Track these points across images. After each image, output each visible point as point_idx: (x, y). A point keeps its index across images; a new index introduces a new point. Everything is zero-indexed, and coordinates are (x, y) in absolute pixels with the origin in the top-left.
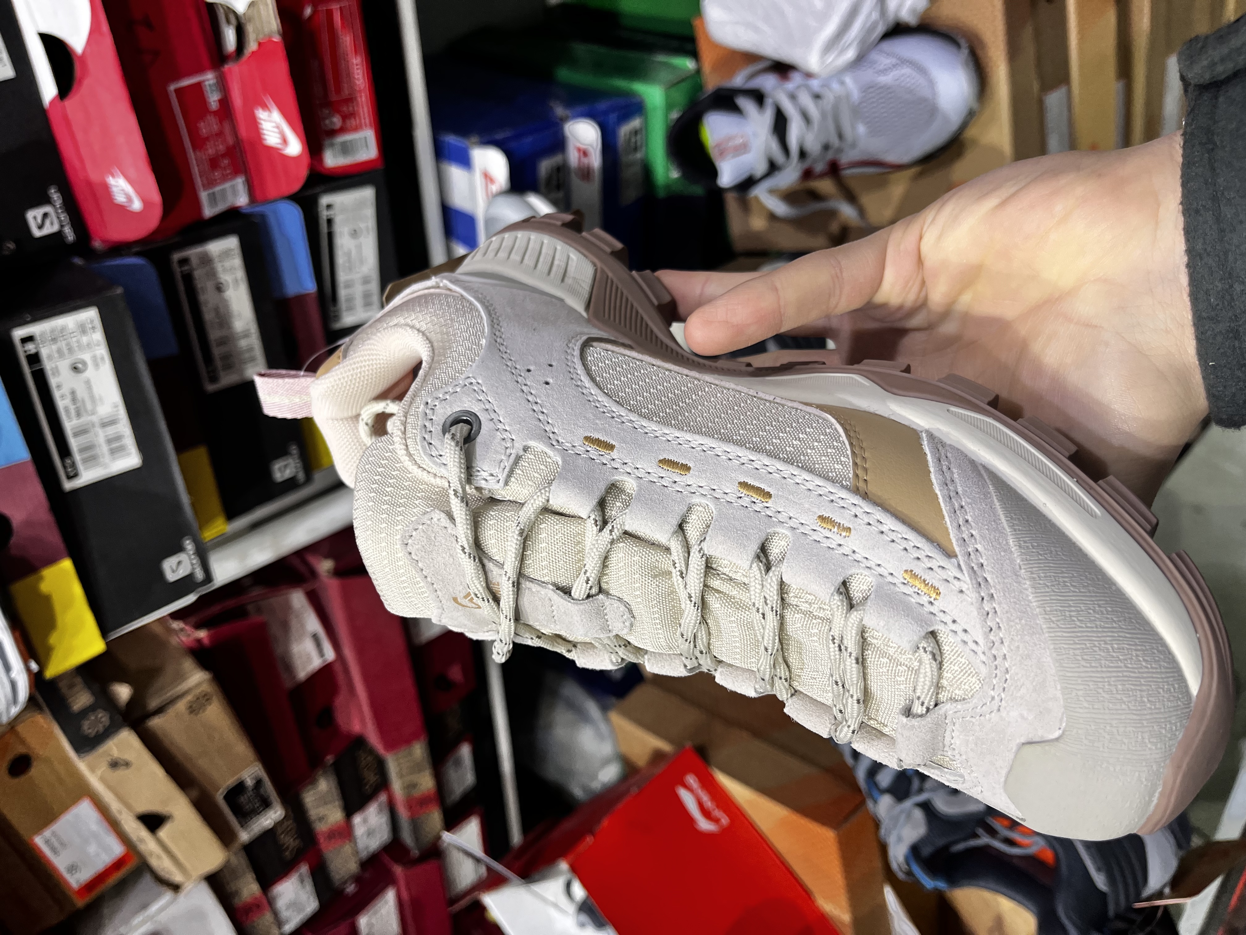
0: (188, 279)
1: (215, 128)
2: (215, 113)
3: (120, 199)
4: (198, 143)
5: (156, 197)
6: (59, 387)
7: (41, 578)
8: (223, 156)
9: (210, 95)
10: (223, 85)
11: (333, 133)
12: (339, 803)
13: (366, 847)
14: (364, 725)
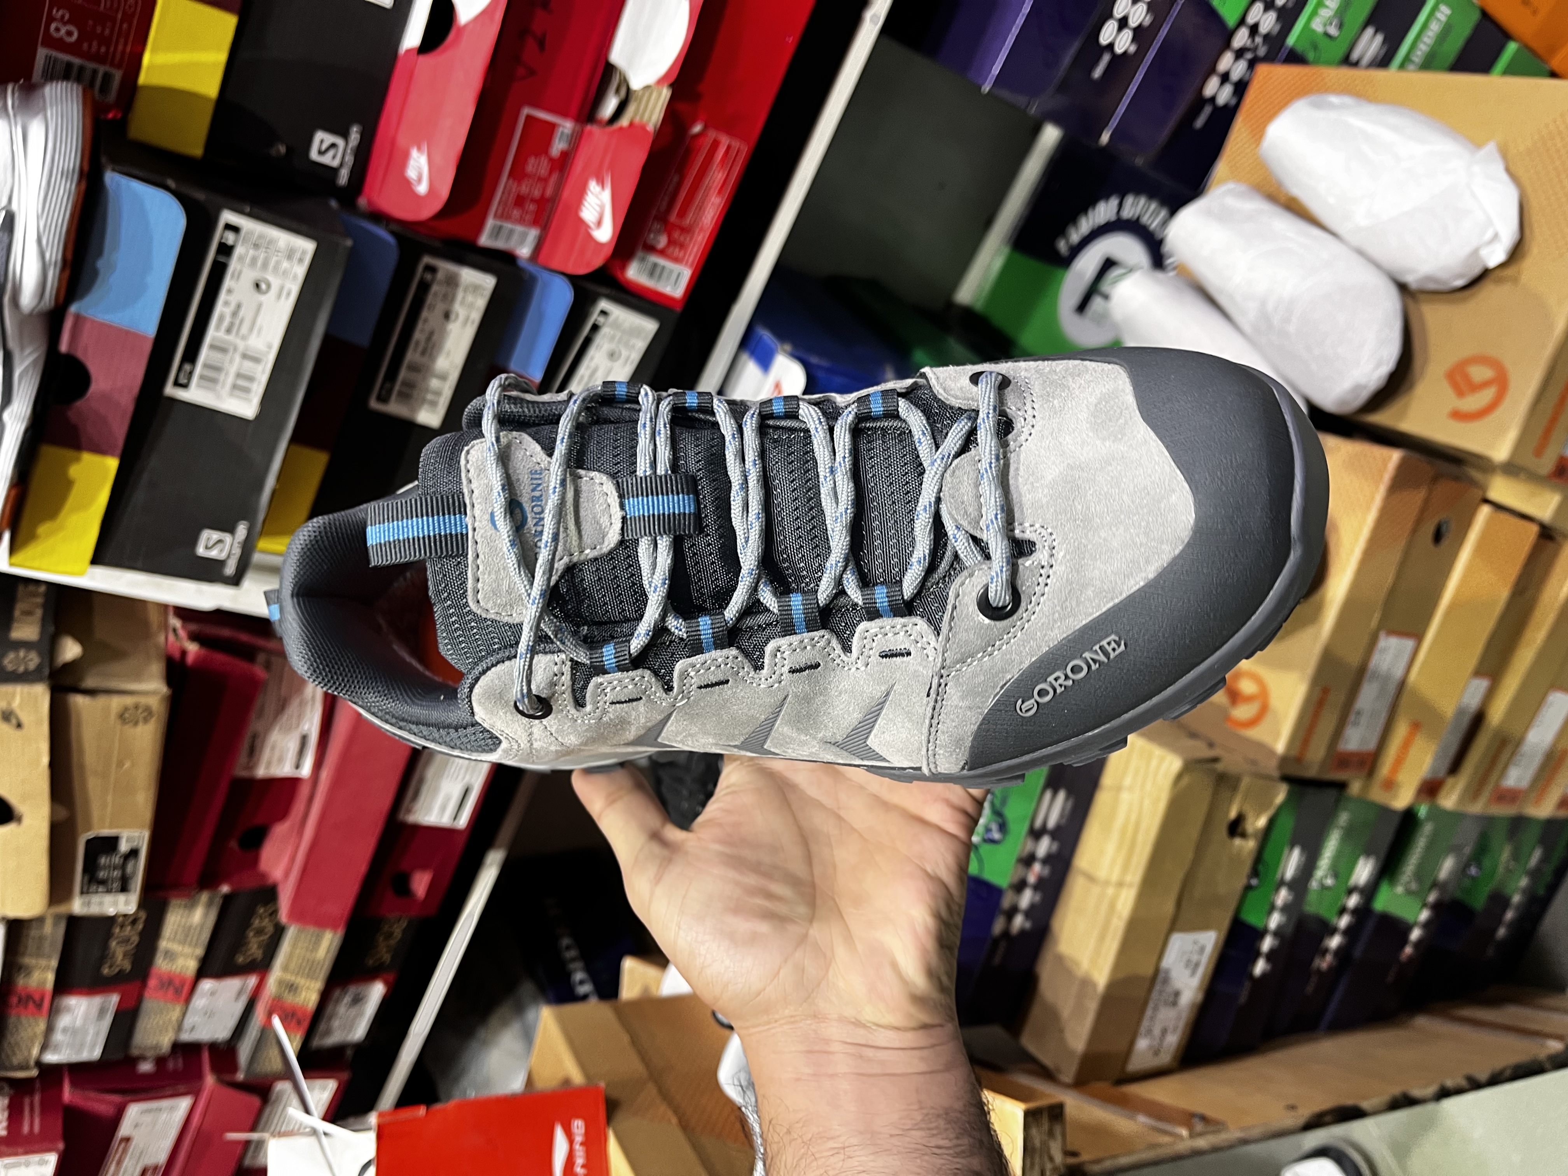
0: (424, 288)
1: (543, 171)
2: (551, 160)
3: (411, 173)
4: (518, 173)
5: (445, 192)
6: (230, 291)
7: (78, 460)
8: (533, 200)
9: (557, 141)
10: (576, 140)
11: (651, 249)
12: (200, 951)
13: (193, 1029)
14: (287, 874)
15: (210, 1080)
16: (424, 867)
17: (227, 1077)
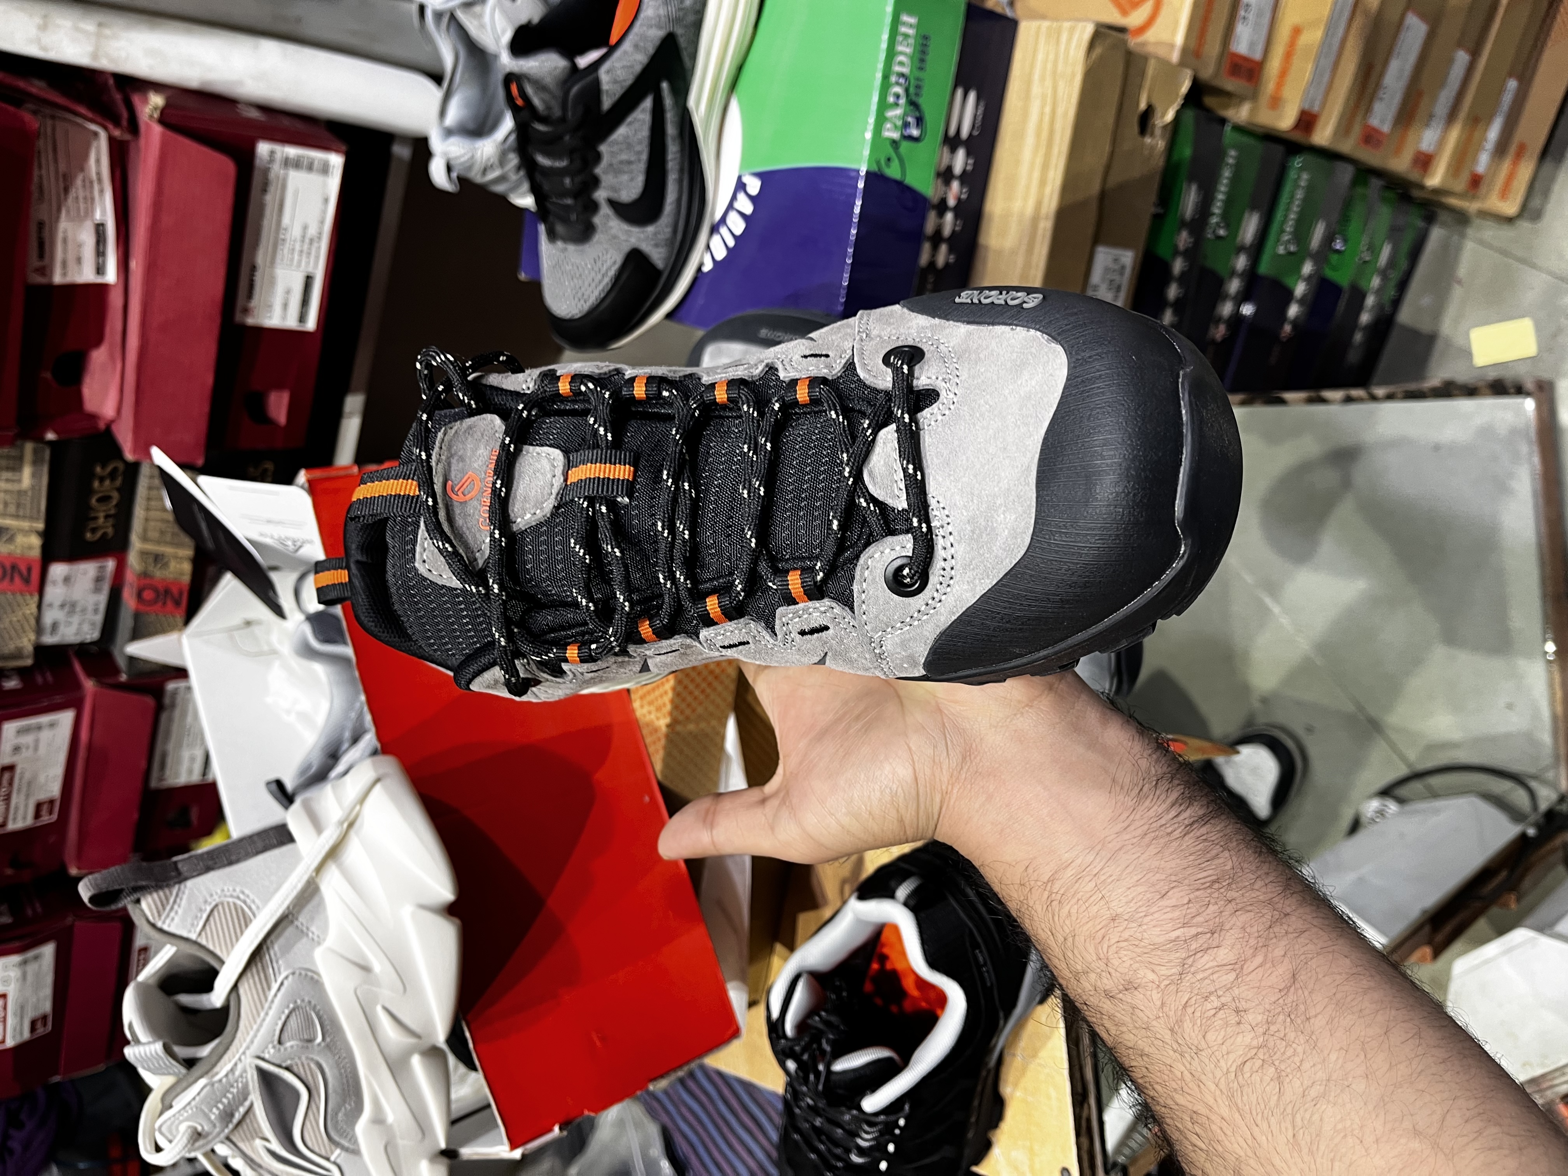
12: (40, 526)
13: (55, 626)
14: (119, 410)
15: (89, 685)
16: (279, 386)
17: (110, 681)
